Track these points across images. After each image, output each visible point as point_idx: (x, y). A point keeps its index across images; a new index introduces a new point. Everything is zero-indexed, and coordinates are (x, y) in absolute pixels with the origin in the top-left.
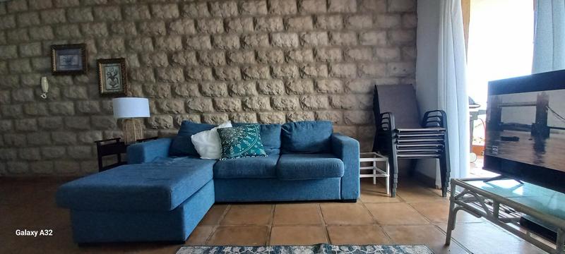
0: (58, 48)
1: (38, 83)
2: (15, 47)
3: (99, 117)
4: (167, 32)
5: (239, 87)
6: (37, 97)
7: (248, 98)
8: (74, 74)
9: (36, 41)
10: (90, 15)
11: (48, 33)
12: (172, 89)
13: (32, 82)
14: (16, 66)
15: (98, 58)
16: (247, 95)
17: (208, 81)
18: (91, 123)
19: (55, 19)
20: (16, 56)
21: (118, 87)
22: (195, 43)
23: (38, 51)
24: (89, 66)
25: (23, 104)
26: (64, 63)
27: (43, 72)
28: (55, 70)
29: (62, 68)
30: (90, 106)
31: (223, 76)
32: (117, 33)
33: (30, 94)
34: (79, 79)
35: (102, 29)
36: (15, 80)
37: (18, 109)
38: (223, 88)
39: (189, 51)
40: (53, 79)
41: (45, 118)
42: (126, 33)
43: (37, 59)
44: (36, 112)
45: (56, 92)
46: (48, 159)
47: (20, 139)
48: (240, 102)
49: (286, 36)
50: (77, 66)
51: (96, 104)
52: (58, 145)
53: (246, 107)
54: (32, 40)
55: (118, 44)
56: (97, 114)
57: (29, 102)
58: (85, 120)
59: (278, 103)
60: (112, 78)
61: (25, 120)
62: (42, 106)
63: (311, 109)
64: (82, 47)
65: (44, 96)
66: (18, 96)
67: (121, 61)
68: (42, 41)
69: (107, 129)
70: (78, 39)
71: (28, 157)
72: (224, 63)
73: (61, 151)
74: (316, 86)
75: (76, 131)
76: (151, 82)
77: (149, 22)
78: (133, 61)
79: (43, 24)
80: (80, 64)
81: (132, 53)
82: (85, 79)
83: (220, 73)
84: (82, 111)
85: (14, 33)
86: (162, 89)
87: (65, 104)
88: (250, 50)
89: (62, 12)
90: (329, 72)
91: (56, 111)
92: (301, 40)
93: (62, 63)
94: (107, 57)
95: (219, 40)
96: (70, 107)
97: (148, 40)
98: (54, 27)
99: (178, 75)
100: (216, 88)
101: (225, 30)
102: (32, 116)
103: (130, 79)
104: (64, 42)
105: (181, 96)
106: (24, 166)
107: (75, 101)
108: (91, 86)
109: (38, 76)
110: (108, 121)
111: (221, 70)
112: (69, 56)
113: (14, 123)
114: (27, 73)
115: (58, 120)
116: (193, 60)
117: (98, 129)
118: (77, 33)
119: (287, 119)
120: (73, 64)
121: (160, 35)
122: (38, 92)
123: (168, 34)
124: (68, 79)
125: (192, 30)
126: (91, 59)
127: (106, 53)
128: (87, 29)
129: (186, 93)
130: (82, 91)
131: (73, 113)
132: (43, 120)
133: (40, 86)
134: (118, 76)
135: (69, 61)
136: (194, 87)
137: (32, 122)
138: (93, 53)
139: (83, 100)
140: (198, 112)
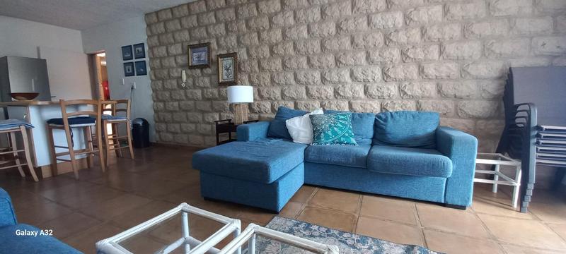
0: (193, 47)
1: (180, 75)
2: (165, 47)
3: (217, 102)
4: (270, 25)
5: (333, 74)
6: (179, 86)
7: (340, 86)
8: (202, 67)
9: (179, 43)
10: (213, 18)
11: (185, 35)
12: (271, 78)
13: (176, 75)
14: (166, 62)
16: (340, 82)
17: (303, 69)
18: (212, 106)
19: (190, 24)
20: (166, 55)
21: (231, 78)
22: (293, 34)
23: (180, 51)
24: (212, 60)
25: (171, 90)
27: (183, 67)
28: (190, 65)
29: (195, 63)
30: (212, 93)
31: (317, 64)
32: (232, 31)
33: (174, 82)
34: (205, 71)
35: (221, 29)
36: (166, 72)
37: (167, 94)
38: (317, 75)
39: (288, 42)
40: (189, 72)
41: (183, 102)
42: (239, 31)
43: (179, 57)
44: (178, 97)
45: (190, 82)
46: (185, 133)
47: (168, 116)
48: (333, 90)
49: (388, 16)
50: (204, 61)
51: (215, 91)
52: (191, 122)
53: (339, 94)
54: (176, 42)
55: (233, 40)
56: (216, 99)
57: (175, 90)
58: (208, 104)
59: (373, 91)
60: (227, 69)
61: (171, 103)
62: (182, 92)
63: (412, 97)
64: (208, 45)
65: (183, 85)
66: (168, 85)
67: (233, 55)
68: (182, 43)
70: (205, 39)
71: (173, 130)
72: (319, 51)
73: (193, 127)
74: (421, 71)
75: (203, 112)
76: (255, 72)
77: (256, 18)
78: (242, 55)
79: (183, 29)
80: (206, 60)
81: (242, 48)
82: (209, 71)
83: (315, 62)
84: (206, 96)
85: (164, 37)
86: (264, 78)
87: (196, 91)
88: (346, 36)
89: (194, 18)
90: (441, 53)
91: (190, 96)
92: (407, 18)
93: (195, 59)
94: (225, 52)
95: (315, 29)
96: (198, 93)
97: (255, 35)
98: (190, 30)
99: (277, 64)
100: (309, 76)
101: (322, 17)
102: (176, 100)
103: (240, 69)
104: (196, 43)
105: (279, 84)
106: (170, 137)
107: (202, 88)
108: (213, 77)
109: (179, 70)
110: (224, 105)
111: (316, 58)
112: (199, 53)
113: (165, 105)
114: (173, 68)
115: (191, 103)
116: (291, 51)
118: (205, 34)
119: (382, 108)
120: (202, 59)
121: (264, 29)
122: (180, 82)
123: (271, 27)
124: (198, 71)
125: (291, 21)
126: (214, 54)
127: (223, 49)
128: (211, 30)
129: (283, 81)
130: (207, 80)
131: (201, 98)
132: (182, 103)
133: (181, 77)
134: (231, 68)
135: (199, 57)
136: (290, 76)
137: (176, 104)
138: (214, 49)
139: (208, 88)
140: (293, 99)
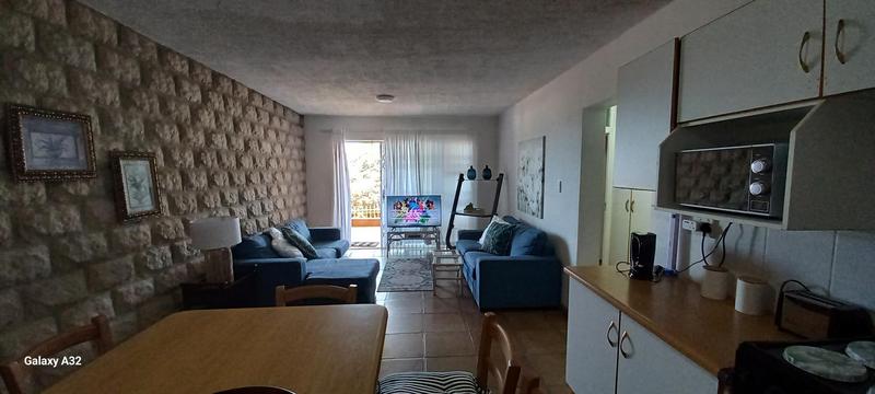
4: (192, 120)
5: (247, 193)
12: (198, 198)
15: (111, 149)
19: (15, 37)
21: (147, 204)
22: (219, 141)
26: (43, 153)
29: (40, 165)
35: (112, 95)
38: (236, 195)
39: (212, 149)
48: (246, 210)
50: (74, 161)
55: (138, 127)
60: (138, 187)
69: (120, 284)
70: (61, 99)
72: (235, 167)
76: (179, 191)
77: (175, 101)
78: (160, 162)
80: (82, 158)
90: (283, 178)
93: (40, 150)
95: (233, 141)
97: (174, 129)
99: (203, 180)
101: (235, 129)
111: (236, 175)
112: (55, 138)
116: (215, 163)
117: (102, 290)
118: (61, 85)
120: (64, 155)
123: (193, 123)
128: (88, 83)
134: (146, 183)
135: (53, 149)
